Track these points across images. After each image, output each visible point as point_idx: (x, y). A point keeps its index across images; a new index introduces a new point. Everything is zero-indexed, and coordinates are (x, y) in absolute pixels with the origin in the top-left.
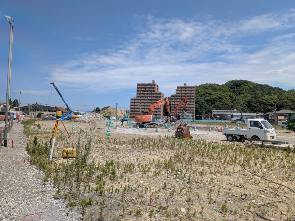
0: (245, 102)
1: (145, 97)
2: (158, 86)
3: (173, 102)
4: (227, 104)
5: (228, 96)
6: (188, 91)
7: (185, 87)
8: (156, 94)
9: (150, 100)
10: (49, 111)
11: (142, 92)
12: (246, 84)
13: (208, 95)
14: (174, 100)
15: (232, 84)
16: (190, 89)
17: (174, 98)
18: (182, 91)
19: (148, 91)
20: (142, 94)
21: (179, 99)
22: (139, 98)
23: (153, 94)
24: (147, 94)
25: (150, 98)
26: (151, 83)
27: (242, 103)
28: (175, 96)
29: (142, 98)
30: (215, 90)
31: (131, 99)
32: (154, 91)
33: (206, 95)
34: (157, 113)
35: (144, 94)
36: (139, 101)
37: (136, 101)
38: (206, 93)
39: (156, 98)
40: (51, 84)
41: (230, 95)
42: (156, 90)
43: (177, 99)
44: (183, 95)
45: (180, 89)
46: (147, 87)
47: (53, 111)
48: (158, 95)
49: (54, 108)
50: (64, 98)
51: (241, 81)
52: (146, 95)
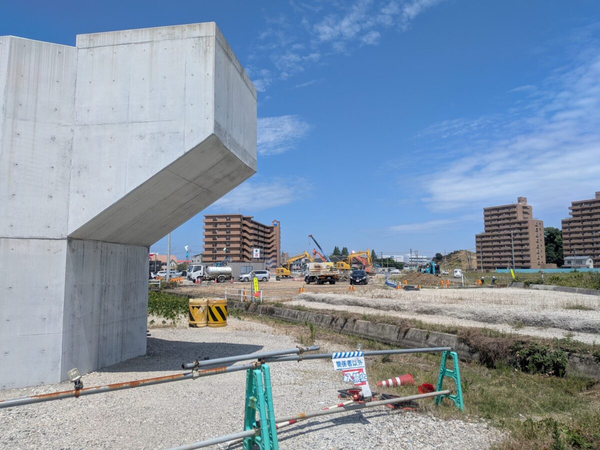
1: (500, 230)
8: (519, 223)
9: (509, 235)
11: (493, 223)
14: (567, 230)
17: (567, 225)
18: (582, 210)
19: (504, 219)
20: (495, 225)
21: (579, 227)
22: (490, 234)
23: (514, 223)
24: (504, 224)
25: (508, 232)
28: (569, 222)
29: (494, 233)
31: (477, 237)
32: (515, 218)
34: (523, 258)
35: (498, 225)
36: (490, 239)
37: (484, 239)
39: (519, 231)
42: (518, 215)
44: (585, 218)
45: (578, 207)
46: (500, 212)
48: (523, 225)
52: (501, 227)
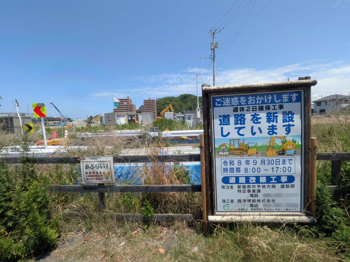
0: (187, 108)
1: (123, 107)
2: (131, 100)
3: (142, 110)
4: (178, 109)
5: (179, 104)
6: (151, 102)
7: (150, 100)
8: (130, 105)
9: (126, 109)
10: (53, 121)
12: (190, 97)
13: (166, 104)
14: (142, 109)
15: (182, 97)
16: (152, 101)
17: (142, 107)
18: (147, 103)
20: (121, 105)
21: (146, 108)
23: (128, 106)
25: (126, 108)
26: (127, 98)
27: (186, 109)
28: (143, 106)
29: (121, 108)
30: (171, 101)
33: (165, 104)
36: (119, 110)
38: (166, 103)
39: (130, 108)
40: (50, 103)
41: (180, 104)
42: (129, 102)
43: (145, 108)
44: (148, 105)
45: (146, 102)
47: (56, 121)
48: (131, 106)
49: (56, 118)
50: (61, 112)
51: (187, 94)
